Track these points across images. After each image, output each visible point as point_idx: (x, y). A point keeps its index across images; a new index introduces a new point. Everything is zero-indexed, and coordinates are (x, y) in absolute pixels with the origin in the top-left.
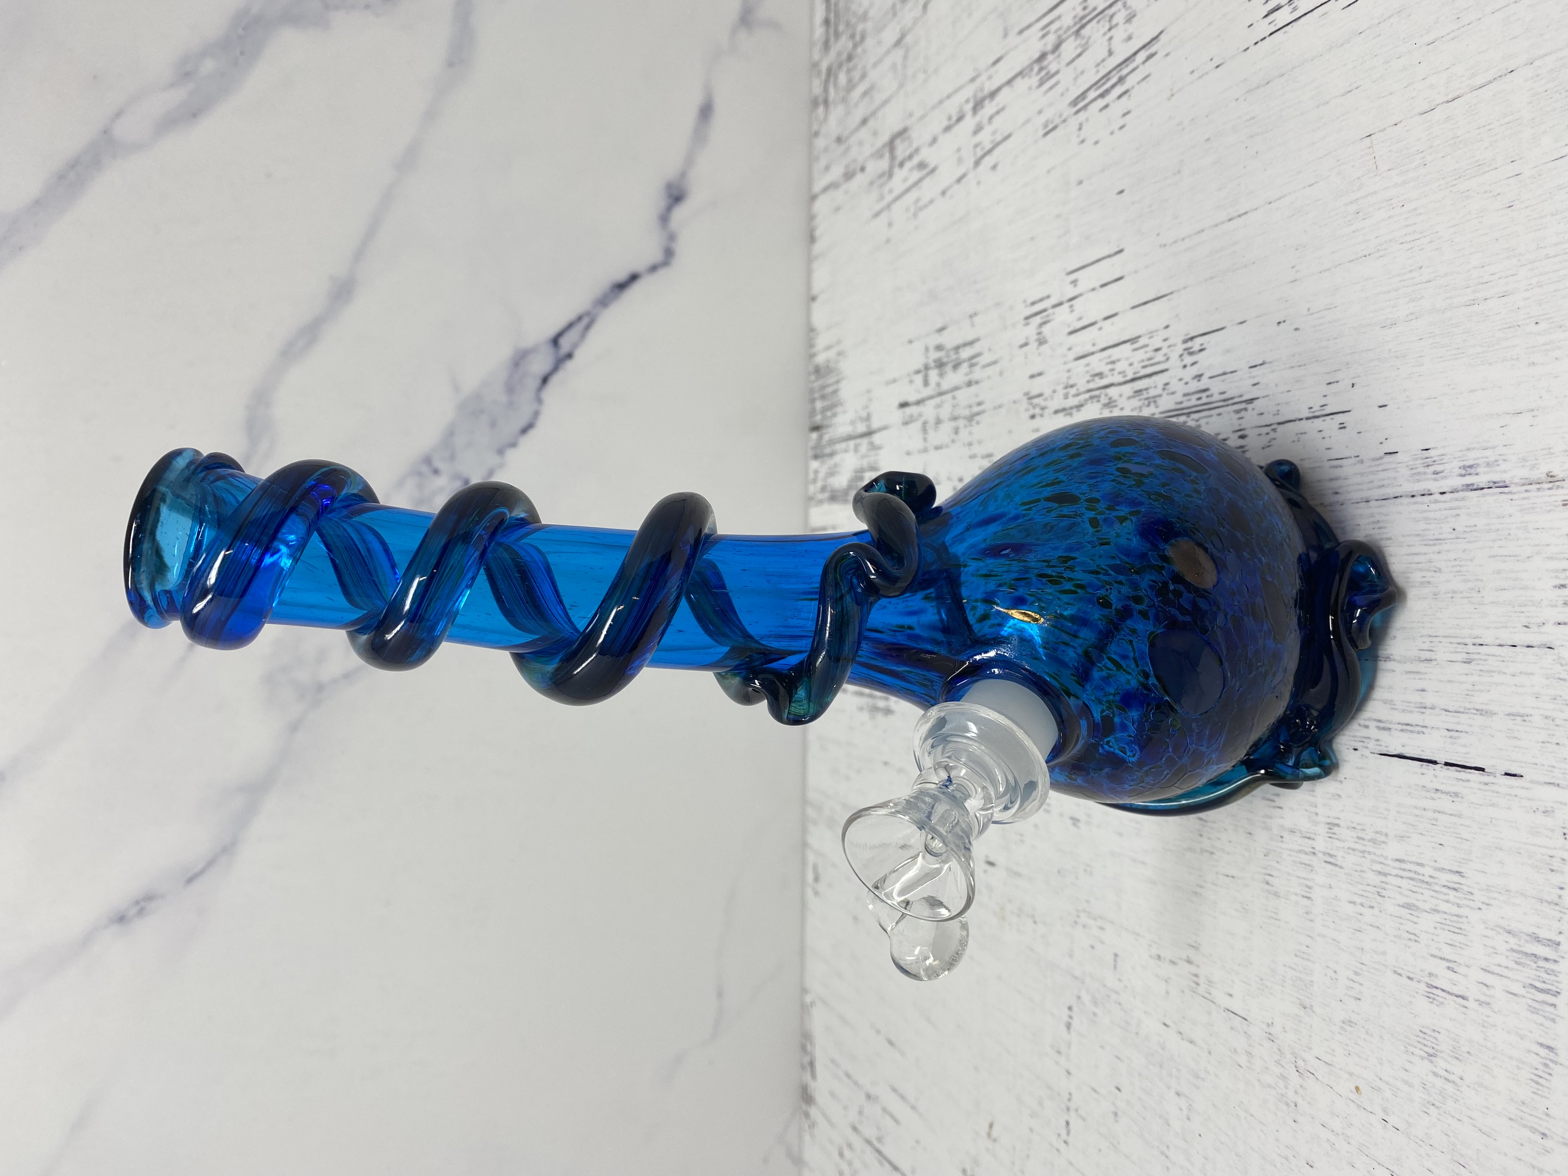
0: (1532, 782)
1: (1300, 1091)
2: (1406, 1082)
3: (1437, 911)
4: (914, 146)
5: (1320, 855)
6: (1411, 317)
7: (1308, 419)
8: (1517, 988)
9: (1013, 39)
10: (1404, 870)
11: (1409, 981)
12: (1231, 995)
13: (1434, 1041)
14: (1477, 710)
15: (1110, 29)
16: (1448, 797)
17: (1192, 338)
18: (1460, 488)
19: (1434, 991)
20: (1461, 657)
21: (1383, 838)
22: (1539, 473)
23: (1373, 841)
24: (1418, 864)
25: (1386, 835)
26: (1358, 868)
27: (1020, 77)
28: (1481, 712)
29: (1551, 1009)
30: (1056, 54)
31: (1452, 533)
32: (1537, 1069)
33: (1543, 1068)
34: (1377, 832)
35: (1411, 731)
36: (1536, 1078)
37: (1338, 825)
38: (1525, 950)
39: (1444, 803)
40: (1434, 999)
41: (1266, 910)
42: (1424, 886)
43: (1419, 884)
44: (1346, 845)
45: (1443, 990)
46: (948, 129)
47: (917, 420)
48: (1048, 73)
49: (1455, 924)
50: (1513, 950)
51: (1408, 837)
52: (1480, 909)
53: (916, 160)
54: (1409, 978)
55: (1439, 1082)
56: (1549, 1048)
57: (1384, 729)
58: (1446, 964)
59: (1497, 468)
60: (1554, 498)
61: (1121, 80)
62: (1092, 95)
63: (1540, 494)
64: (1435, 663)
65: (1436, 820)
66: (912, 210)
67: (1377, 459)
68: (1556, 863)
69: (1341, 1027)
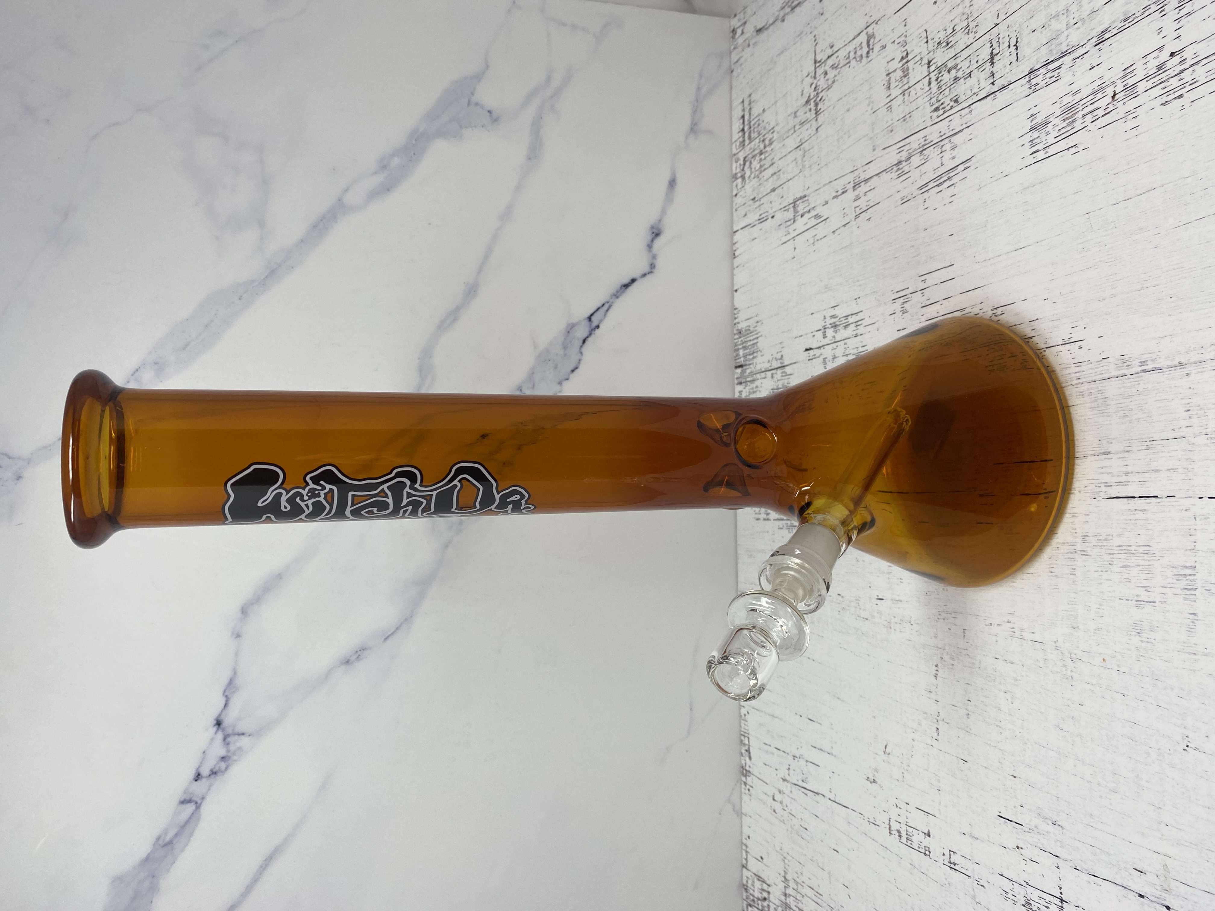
0: (1180, 498)
1: (1074, 670)
2: (1128, 649)
3: (1139, 565)
4: (812, 206)
5: (1079, 552)
6: (1112, 296)
7: (1062, 345)
8: (1178, 591)
9: (879, 152)
10: (1122, 550)
11: (1127, 601)
12: (1034, 633)
13: (1141, 626)
14: (1153, 470)
15: (941, 153)
16: (1141, 512)
17: (996, 308)
18: (1140, 371)
19: (1140, 603)
20: (1143, 448)
21: (1111, 537)
22: (1176, 362)
23: (1106, 540)
24: (1128, 546)
25: (1112, 536)
26: (1099, 554)
27: (884, 173)
28: (1154, 471)
29: (1194, 596)
30: (908, 162)
31: (1136, 392)
32: (1189, 625)
33: (1192, 624)
34: (1108, 535)
35: (1122, 485)
36: (1189, 629)
37: (1087, 536)
38: (1180, 573)
39: (1140, 515)
40: (1139, 606)
41: (1052, 585)
42: (1131, 555)
43: (1130, 555)
44: (1092, 544)
45: (1144, 601)
46: (835, 197)
47: (819, 357)
48: (903, 172)
49: (1147, 570)
50: (1175, 575)
51: (1123, 534)
52: (1159, 560)
53: (813, 213)
54: (1127, 600)
55: (1144, 644)
56: (1194, 614)
57: (1108, 486)
58: (1144, 589)
59: (1156, 362)
60: (1182, 373)
61: (949, 178)
62: (931, 185)
63: (1176, 371)
64: (1132, 452)
65: (1136, 523)
66: (811, 241)
67: (1099, 361)
68: (1192, 532)
69: (1094, 633)
